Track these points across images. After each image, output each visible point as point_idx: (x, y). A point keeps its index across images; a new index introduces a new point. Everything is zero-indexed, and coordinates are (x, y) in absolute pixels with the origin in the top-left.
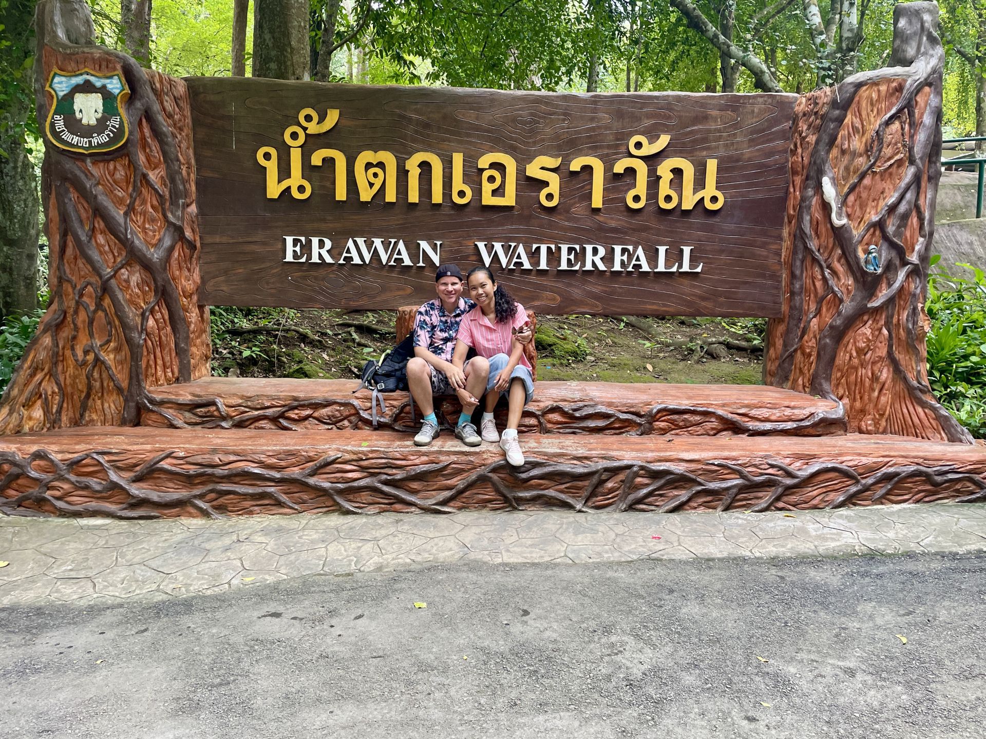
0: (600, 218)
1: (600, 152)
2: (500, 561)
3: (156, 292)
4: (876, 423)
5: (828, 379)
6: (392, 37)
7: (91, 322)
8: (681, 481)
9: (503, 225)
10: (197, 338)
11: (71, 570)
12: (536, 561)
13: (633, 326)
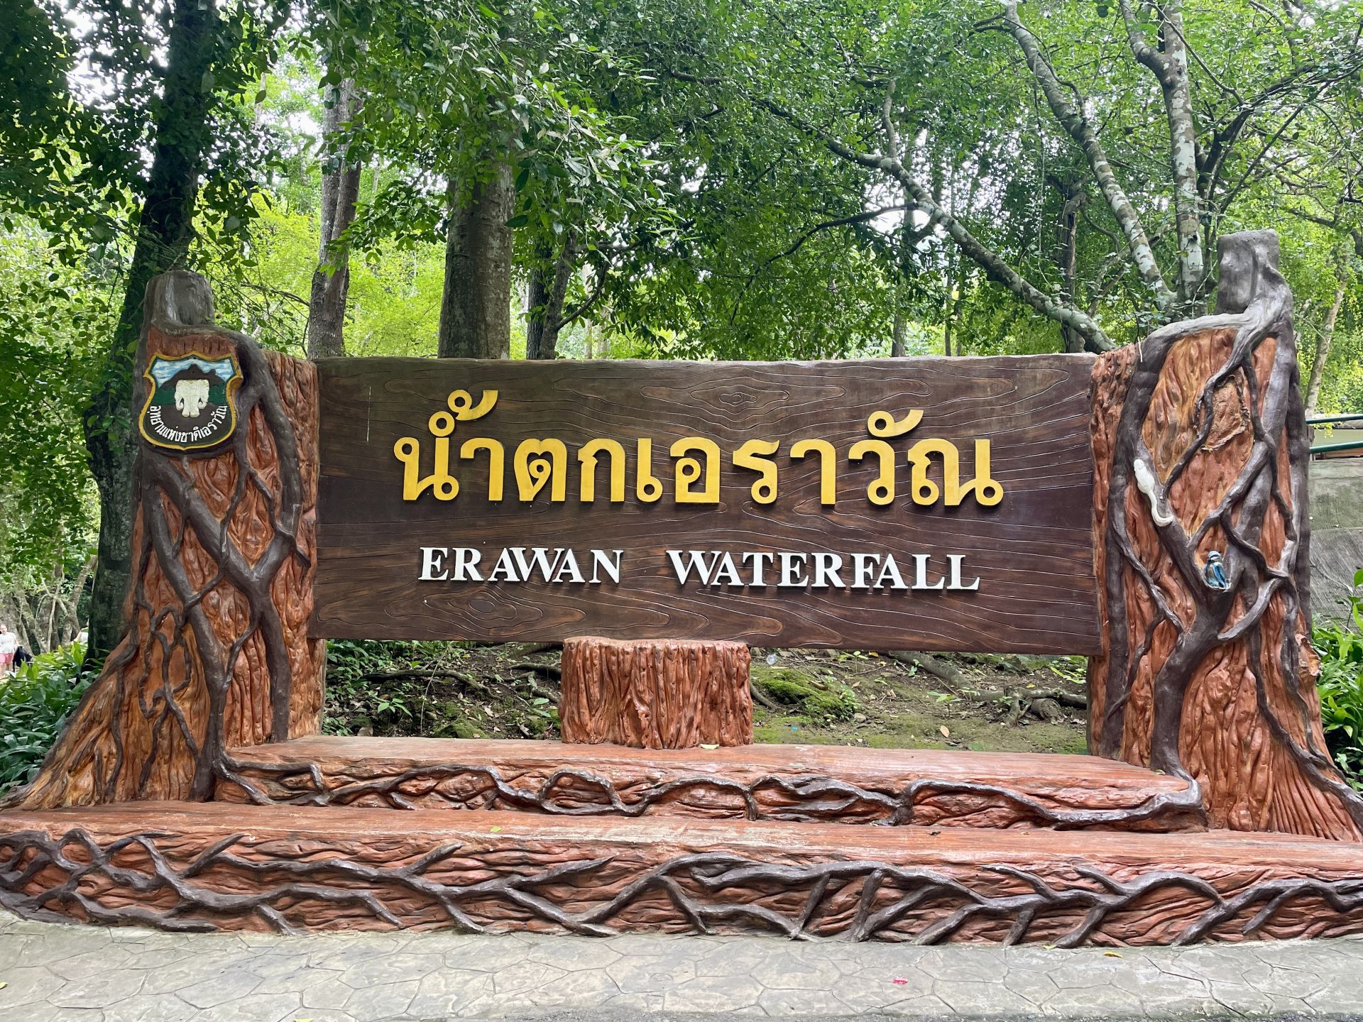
0: (834, 517)
1: (829, 433)
2: (658, 1008)
3: (252, 620)
4: (1254, 815)
5: (1174, 745)
6: (636, 308)
7: (166, 661)
8: (945, 895)
9: (703, 528)
10: (302, 682)
11: (81, 997)
12: (712, 1010)
13: (928, 672)
